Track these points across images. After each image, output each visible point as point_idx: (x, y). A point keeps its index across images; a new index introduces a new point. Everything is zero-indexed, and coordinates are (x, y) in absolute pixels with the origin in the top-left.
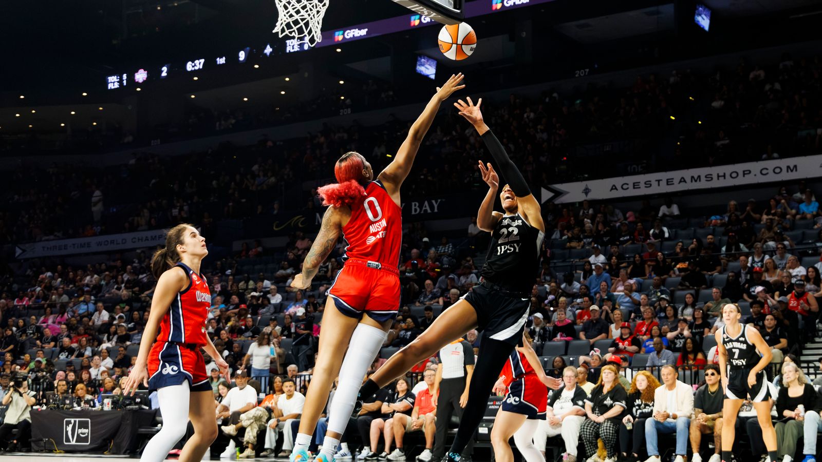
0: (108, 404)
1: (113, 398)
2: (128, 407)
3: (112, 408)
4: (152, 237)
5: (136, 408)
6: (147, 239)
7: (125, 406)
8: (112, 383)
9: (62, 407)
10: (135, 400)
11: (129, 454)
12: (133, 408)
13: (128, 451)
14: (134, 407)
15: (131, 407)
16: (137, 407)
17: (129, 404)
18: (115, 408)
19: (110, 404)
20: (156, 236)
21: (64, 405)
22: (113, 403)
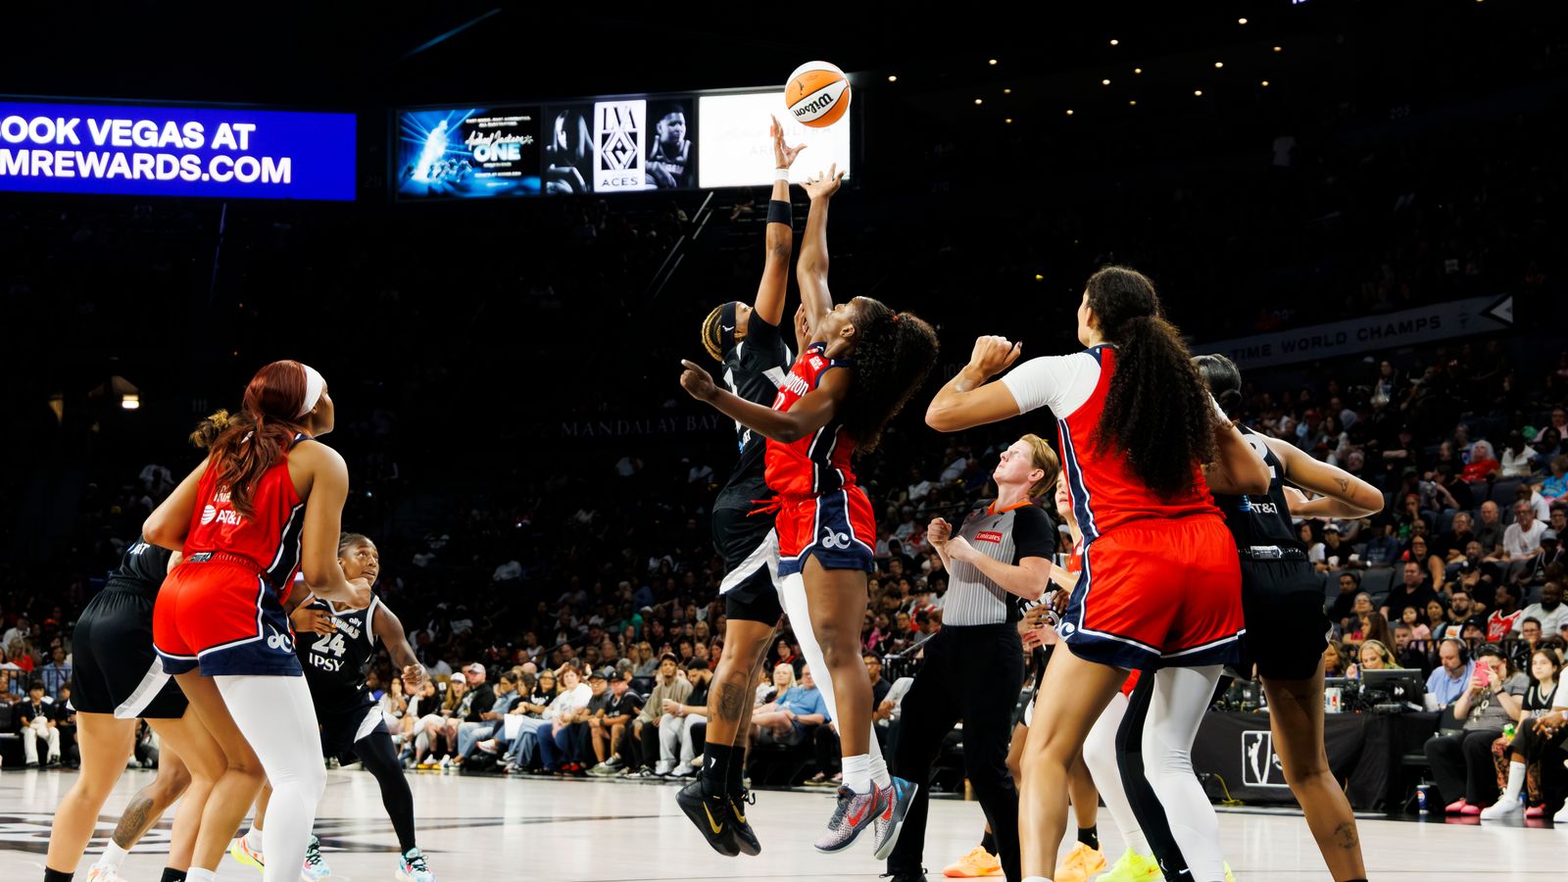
0: (1334, 699)
1: (1344, 687)
2: (1379, 706)
3: (1343, 708)
4: (1401, 324)
5: (1394, 709)
6: (1390, 330)
7: (1372, 705)
8: (1336, 656)
9: (1236, 706)
10: (1393, 691)
11: (1384, 811)
12: (1389, 708)
13: (1383, 805)
14: (1392, 706)
15: (1384, 706)
16: (1397, 705)
17: (1381, 700)
18: (1350, 709)
19: (1338, 699)
20: (1410, 323)
21: (1241, 703)
22: (1345, 697)
